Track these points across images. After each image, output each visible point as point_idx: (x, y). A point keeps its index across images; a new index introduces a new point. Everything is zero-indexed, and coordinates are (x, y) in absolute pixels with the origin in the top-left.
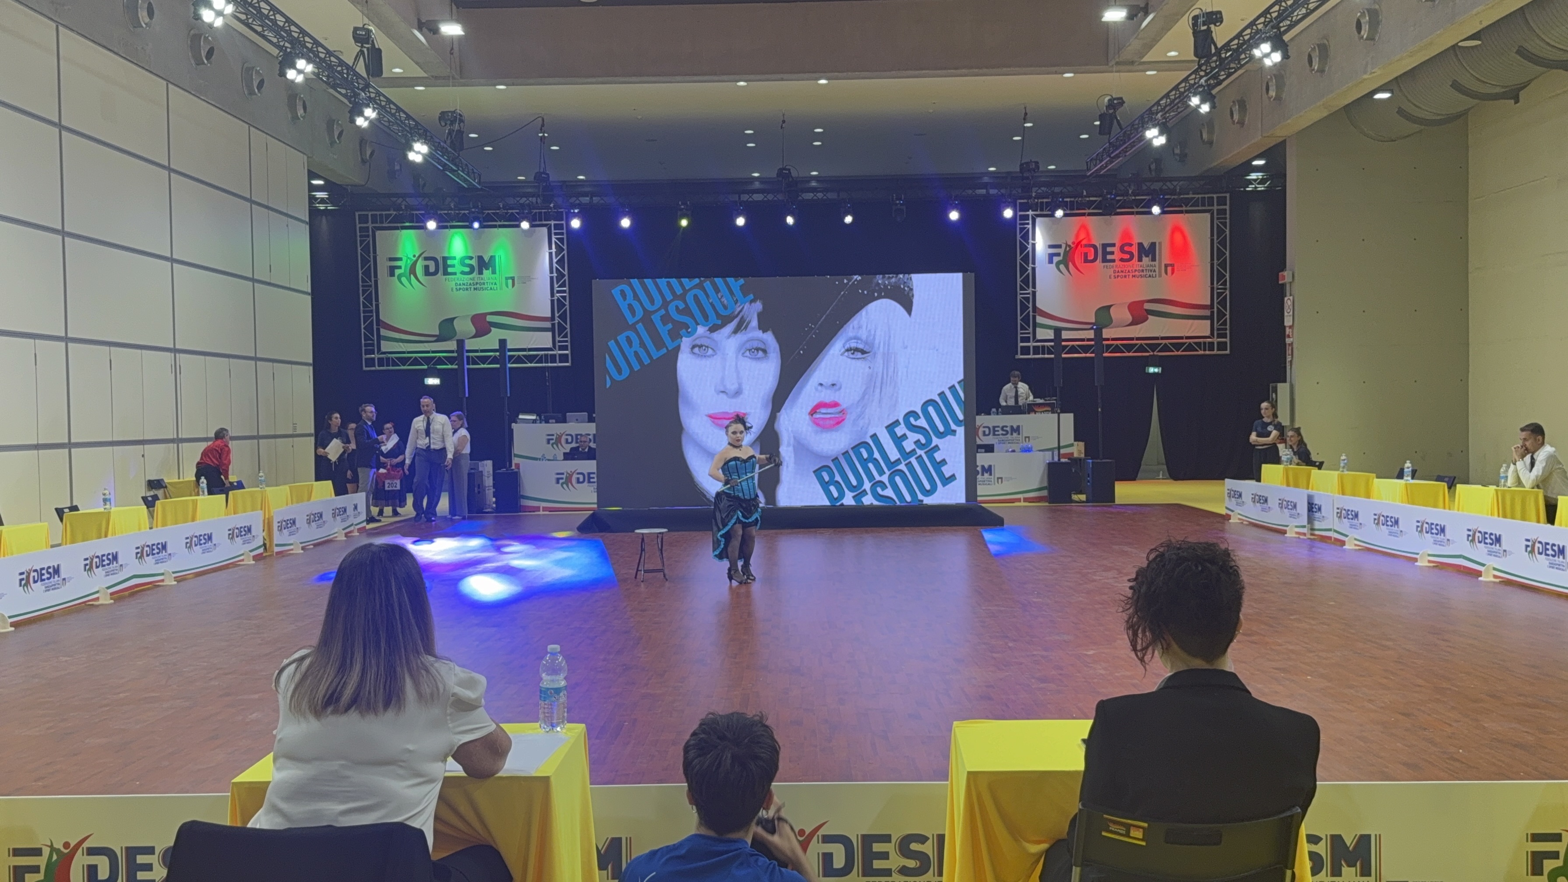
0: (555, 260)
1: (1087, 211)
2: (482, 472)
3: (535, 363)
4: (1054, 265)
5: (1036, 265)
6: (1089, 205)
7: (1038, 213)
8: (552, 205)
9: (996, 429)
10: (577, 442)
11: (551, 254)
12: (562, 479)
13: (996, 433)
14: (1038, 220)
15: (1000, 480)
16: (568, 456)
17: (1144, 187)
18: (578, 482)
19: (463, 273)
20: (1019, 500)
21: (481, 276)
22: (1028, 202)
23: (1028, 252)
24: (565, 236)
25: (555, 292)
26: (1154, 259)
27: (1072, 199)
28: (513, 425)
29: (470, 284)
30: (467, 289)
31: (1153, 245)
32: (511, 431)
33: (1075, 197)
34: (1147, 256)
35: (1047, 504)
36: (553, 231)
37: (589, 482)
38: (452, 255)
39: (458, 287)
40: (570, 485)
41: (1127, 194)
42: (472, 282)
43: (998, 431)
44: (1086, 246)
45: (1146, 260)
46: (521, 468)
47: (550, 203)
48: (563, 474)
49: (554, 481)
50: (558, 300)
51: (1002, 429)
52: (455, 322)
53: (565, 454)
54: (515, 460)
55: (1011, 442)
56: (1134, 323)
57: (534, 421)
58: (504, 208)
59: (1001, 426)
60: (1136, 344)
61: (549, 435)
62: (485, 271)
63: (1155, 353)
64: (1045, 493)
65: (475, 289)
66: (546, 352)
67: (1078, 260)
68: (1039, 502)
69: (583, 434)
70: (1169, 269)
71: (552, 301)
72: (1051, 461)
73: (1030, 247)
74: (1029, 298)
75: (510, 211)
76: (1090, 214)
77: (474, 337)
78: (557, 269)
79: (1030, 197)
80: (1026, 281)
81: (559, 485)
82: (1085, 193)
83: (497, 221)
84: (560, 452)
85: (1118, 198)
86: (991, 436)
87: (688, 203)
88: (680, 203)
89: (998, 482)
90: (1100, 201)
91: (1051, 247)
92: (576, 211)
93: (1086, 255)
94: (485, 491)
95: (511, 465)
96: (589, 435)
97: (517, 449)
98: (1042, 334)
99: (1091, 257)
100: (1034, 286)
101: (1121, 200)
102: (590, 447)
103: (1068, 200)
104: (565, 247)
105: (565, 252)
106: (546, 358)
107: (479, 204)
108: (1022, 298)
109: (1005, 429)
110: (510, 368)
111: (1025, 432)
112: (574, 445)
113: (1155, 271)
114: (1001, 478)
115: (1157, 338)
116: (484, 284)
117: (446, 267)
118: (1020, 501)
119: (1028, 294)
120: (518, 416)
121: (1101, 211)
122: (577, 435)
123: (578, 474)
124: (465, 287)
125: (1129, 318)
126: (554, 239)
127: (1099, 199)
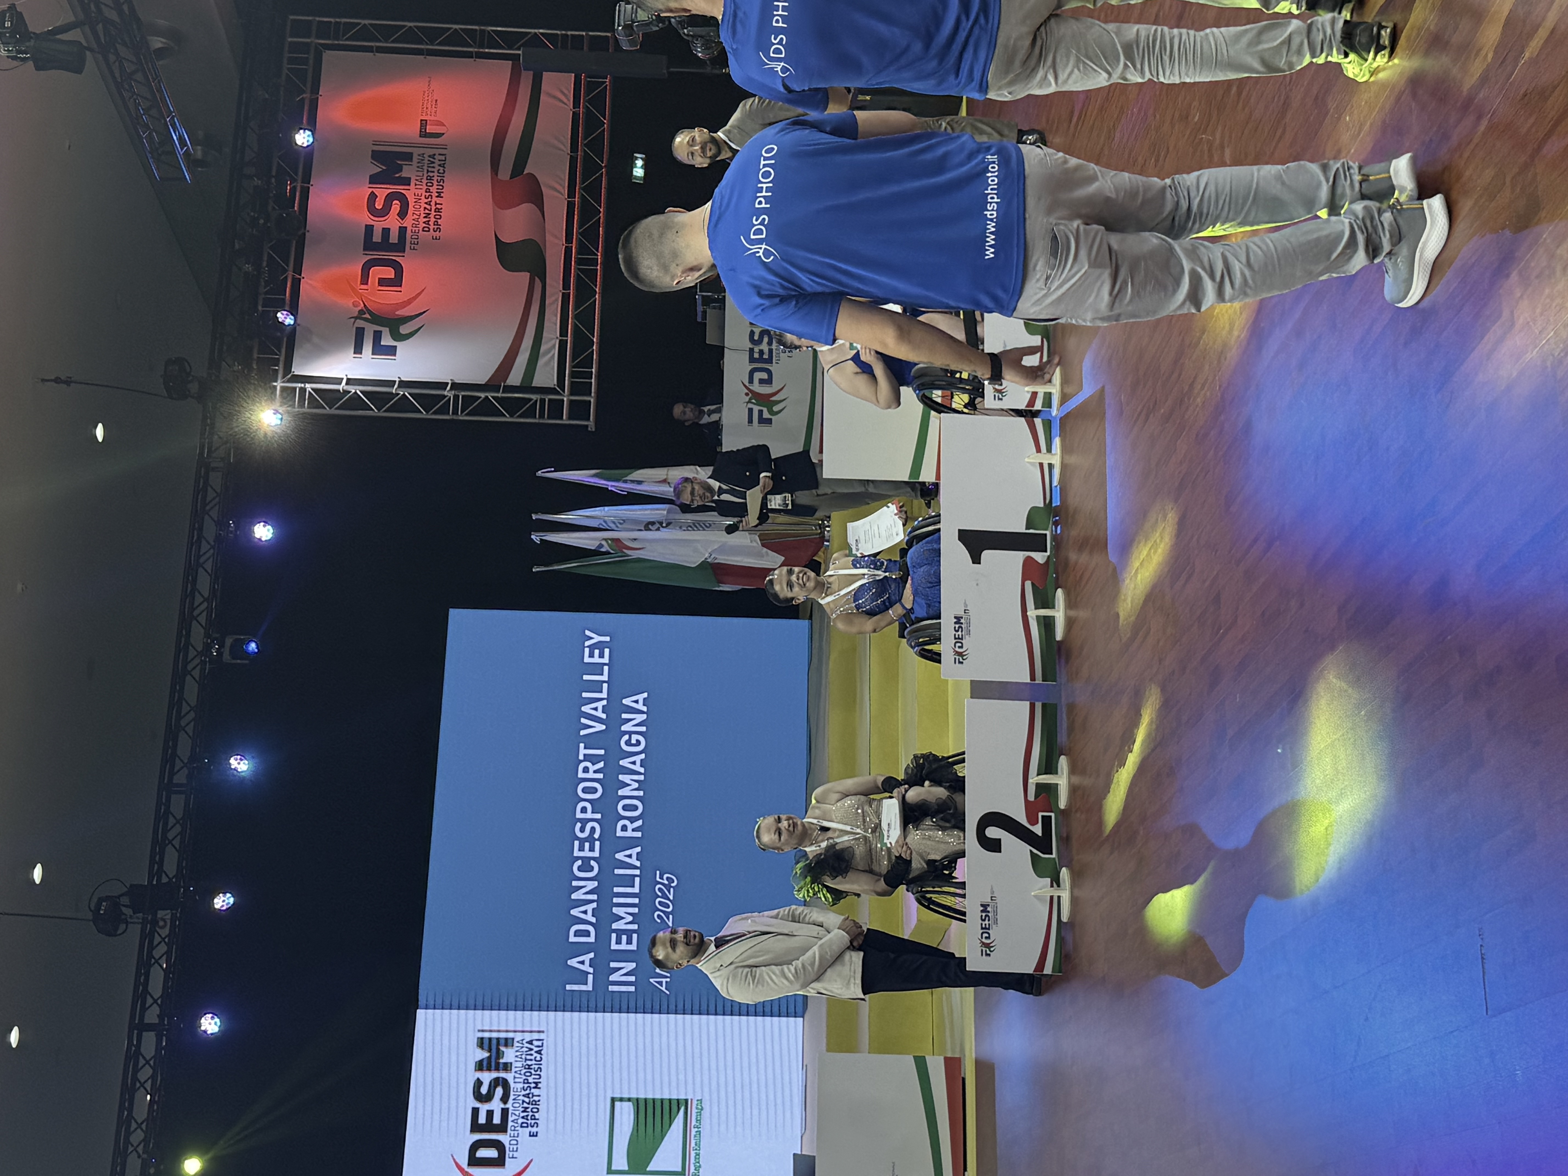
1: (290, 275)
5: (397, 379)
6: (277, 267)
7: (280, 368)
14: (297, 370)
23: (365, 393)
26: (408, 157)
31: (378, 156)
34: (399, 168)
44: (364, 280)
45: (408, 171)
56: (536, 197)
60: (584, 198)
63: (604, 164)
67: (392, 297)
73: (352, 389)
74: (465, 398)
76: (298, 270)
80: (428, 402)
90: (271, 247)
91: (358, 350)
98: (546, 377)
99: (389, 273)
100: (442, 385)
108: (464, 409)
113: (433, 156)
115: (573, 160)
121: (294, 248)
125: (526, 209)
127: (267, 250)
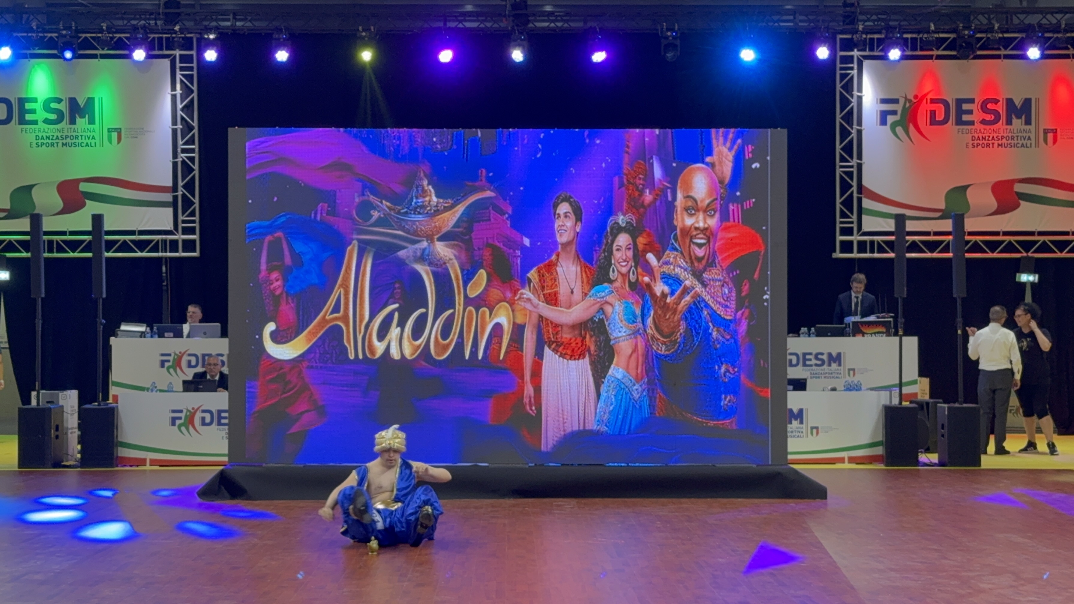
0: (180, 106)
1: (935, 53)
2: (62, 407)
3: (148, 252)
4: (887, 128)
5: (863, 128)
6: (939, 43)
7: (867, 53)
8: (177, 28)
9: (808, 357)
10: (203, 366)
11: (174, 97)
12: (180, 418)
13: (808, 363)
14: (866, 63)
15: (815, 431)
16: (190, 386)
17: (1016, 21)
18: (204, 423)
19: (47, 121)
20: (842, 460)
21: (73, 126)
22: (852, 38)
23: (852, 108)
24: (195, 73)
25: (179, 150)
26: (1028, 122)
27: (914, 36)
28: (112, 339)
29: (57, 138)
30: (52, 145)
31: (1027, 102)
32: (107, 349)
33: (919, 32)
34: (1019, 117)
35: (882, 467)
36: (178, 65)
37: (219, 424)
38: (31, 95)
39: (40, 141)
40: (191, 428)
41: (991, 30)
42: (59, 135)
43: (810, 360)
44: (933, 101)
45: (1017, 123)
46: (119, 402)
47: (175, 25)
48: (181, 411)
49: (168, 421)
50: (183, 162)
51: (816, 358)
52: (34, 191)
53: (185, 382)
54: (113, 390)
55: (830, 376)
56: (1001, 211)
57: (142, 335)
58: (109, 30)
59: (814, 352)
60: (1003, 242)
61: (163, 355)
62: (78, 120)
63: (1030, 254)
64: (879, 451)
65: (63, 144)
66: (164, 237)
67: (922, 119)
68: (871, 463)
69: (214, 354)
70: (1050, 136)
71: (175, 165)
72: (888, 403)
73: (854, 101)
74: (852, 172)
75: (118, 35)
76: (939, 57)
77: (62, 212)
78: (182, 118)
79: (856, 32)
80: (848, 149)
81: (176, 428)
82: (932, 27)
83: (97, 49)
84: (177, 379)
85: (979, 35)
86: (800, 367)
87: (372, 28)
88: (360, 28)
89: (812, 434)
90: (954, 39)
91: (884, 101)
92: (212, 37)
93: (933, 113)
94: (66, 434)
95: (106, 397)
96: (222, 355)
97: (116, 375)
98: (869, 223)
99: (940, 117)
100: (860, 157)
101: (982, 38)
102: (222, 374)
103: (909, 36)
104: (195, 88)
105: (195, 95)
106: (164, 245)
107: (73, 24)
108: (844, 172)
109: (820, 357)
110: (108, 259)
111: (848, 362)
112: (200, 369)
113: (1029, 138)
114: (817, 428)
115: (1031, 233)
116: (77, 137)
117: (23, 111)
118: (844, 462)
119: (852, 167)
120: (119, 327)
121: (954, 53)
122: (204, 356)
123: (204, 411)
124: (50, 141)
125: (993, 204)
126: (179, 77)
127: (952, 36)
